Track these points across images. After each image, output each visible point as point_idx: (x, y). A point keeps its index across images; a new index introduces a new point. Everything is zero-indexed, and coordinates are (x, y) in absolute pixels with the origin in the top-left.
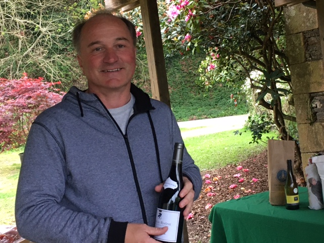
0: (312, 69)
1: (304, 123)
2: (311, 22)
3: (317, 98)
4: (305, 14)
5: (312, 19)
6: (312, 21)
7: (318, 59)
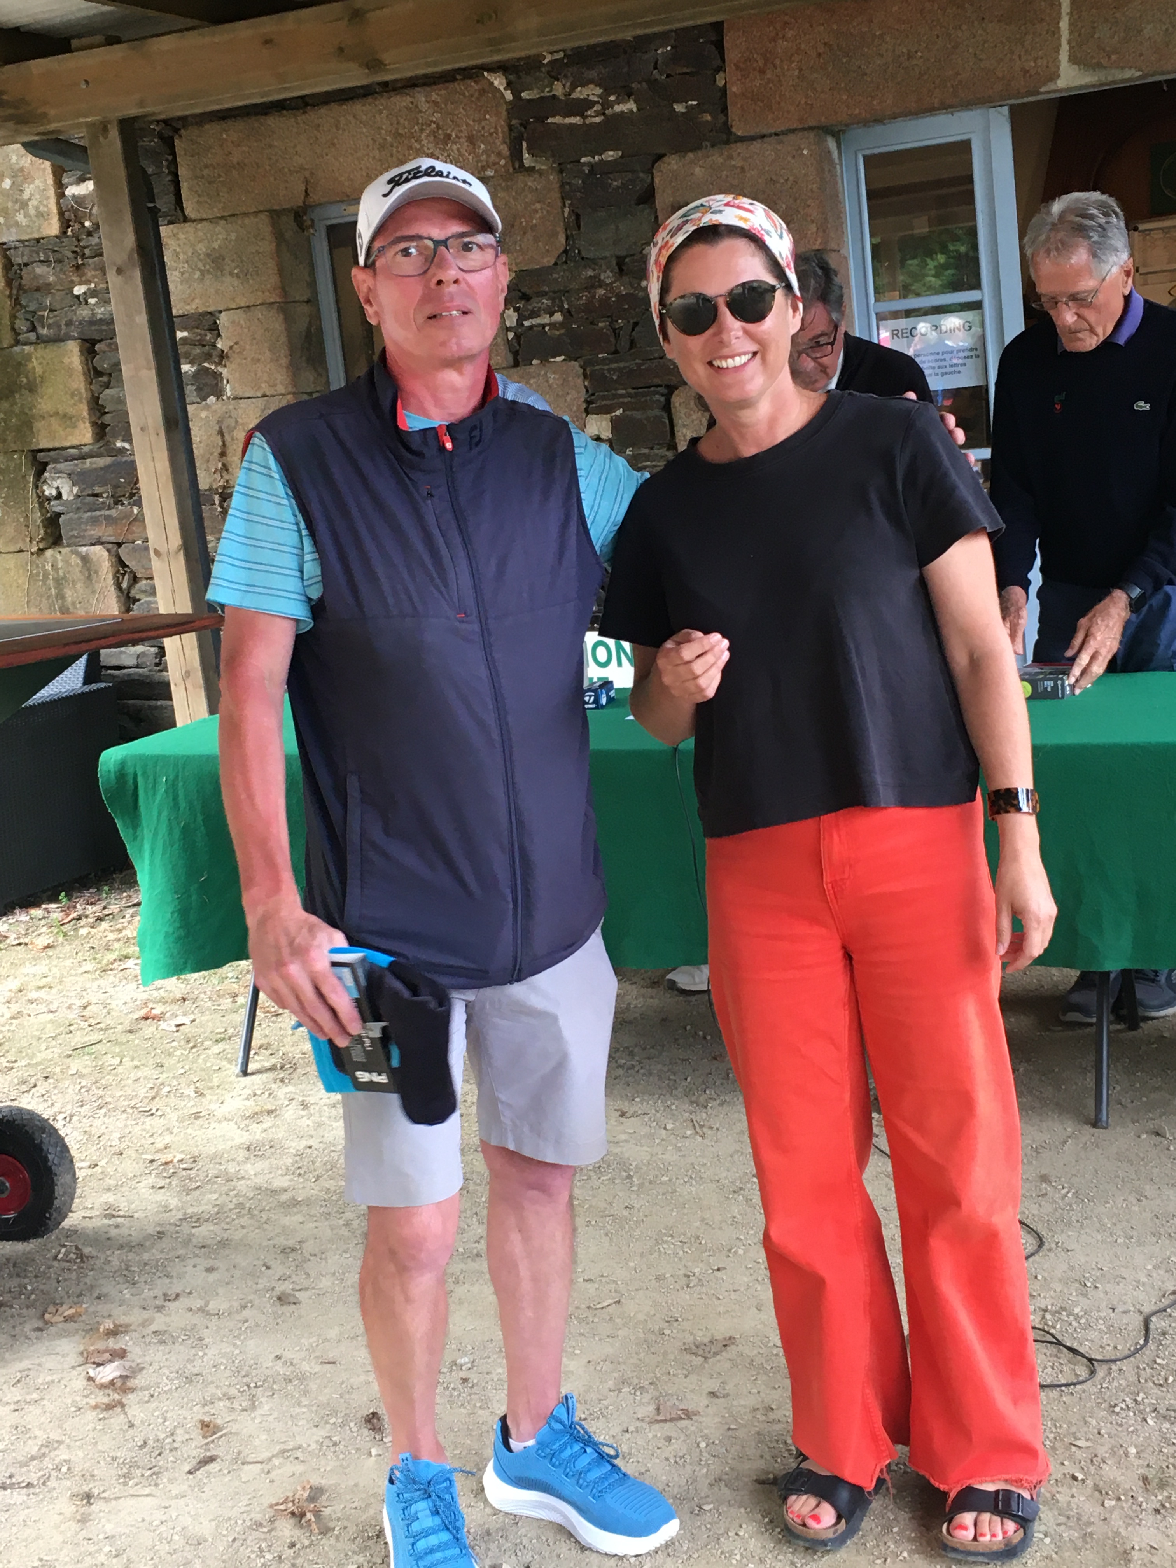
0: (39, 370)
1: (12, 549)
2: (32, 212)
3: (61, 466)
4: (7, 184)
5: (33, 203)
6: (37, 208)
7: (58, 339)
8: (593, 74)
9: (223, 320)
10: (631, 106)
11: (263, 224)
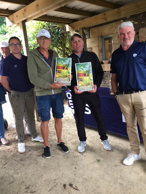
8: (133, 19)
9: (93, 48)
10: (137, 23)
11: (97, 38)
